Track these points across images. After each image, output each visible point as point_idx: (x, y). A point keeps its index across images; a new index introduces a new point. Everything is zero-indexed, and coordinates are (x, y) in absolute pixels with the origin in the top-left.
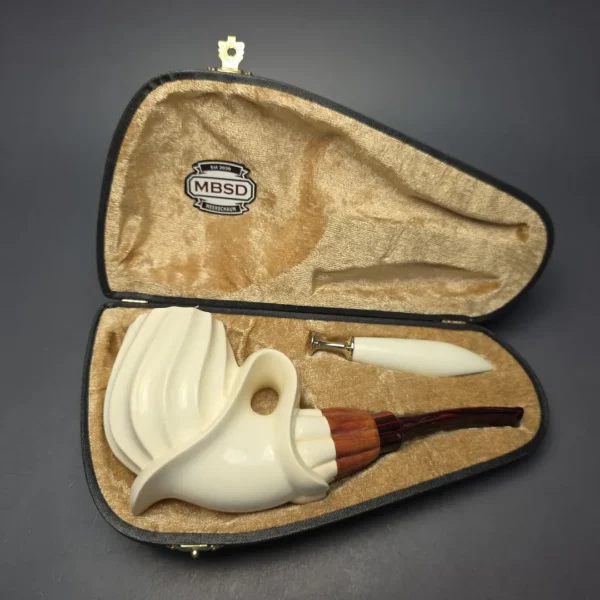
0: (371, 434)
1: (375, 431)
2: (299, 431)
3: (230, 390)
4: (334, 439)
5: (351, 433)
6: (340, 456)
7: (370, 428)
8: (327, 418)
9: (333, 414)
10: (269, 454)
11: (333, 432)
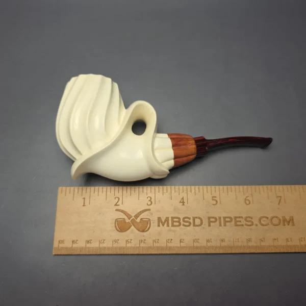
0: (192, 147)
1: (194, 146)
2: (156, 145)
3: (121, 122)
4: (173, 149)
5: (182, 147)
6: (175, 158)
7: (192, 145)
8: (171, 138)
9: (173, 137)
10: (140, 155)
11: (173, 146)
